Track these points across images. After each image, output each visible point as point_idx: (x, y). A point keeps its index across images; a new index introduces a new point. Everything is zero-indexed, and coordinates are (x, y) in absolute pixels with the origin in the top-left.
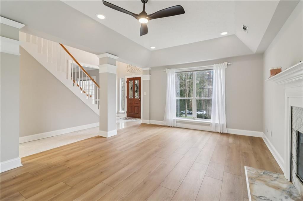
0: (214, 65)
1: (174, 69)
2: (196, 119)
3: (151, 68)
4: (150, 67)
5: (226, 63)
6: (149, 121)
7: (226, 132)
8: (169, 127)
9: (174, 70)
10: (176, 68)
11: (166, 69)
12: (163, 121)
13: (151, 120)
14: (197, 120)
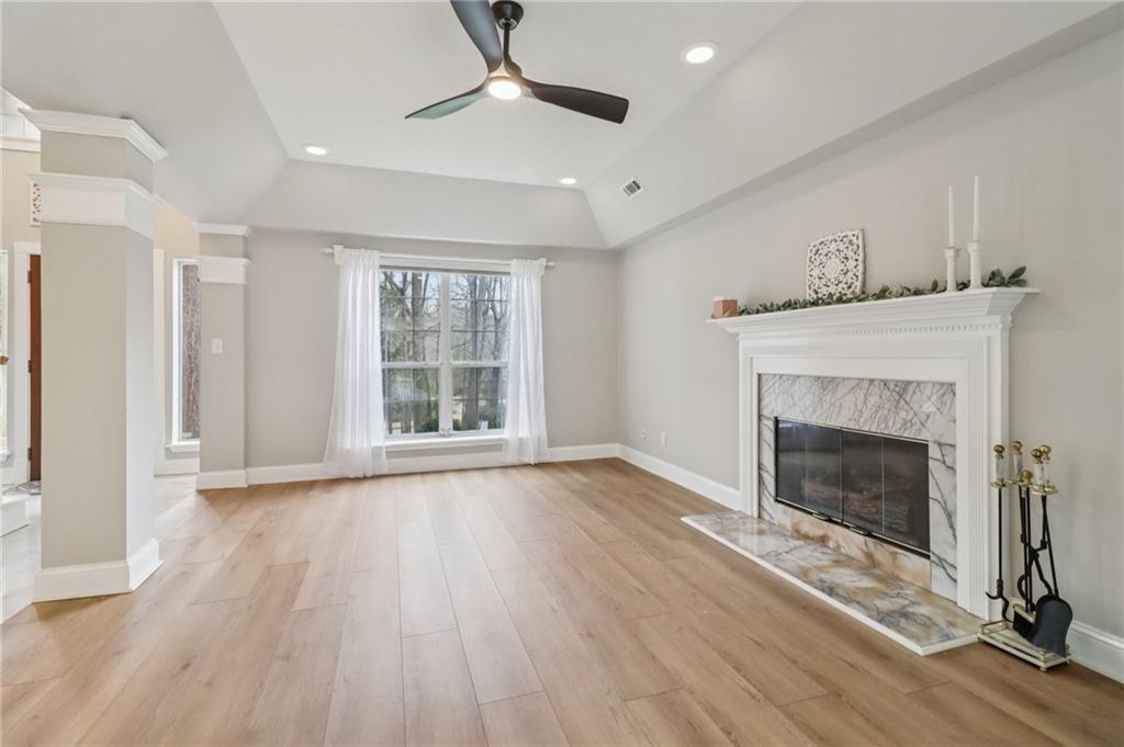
0: (514, 263)
1: (375, 252)
2: (451, 435)
3: (250, 231)
4: (250, 227)
5: (543, 261)
6: (243, 472)
7: (547, 459)
8: (357, 480)
9: (376, 257)
10: (381, 251)
11: (338, 248)
12: (321, 461)
13: (253, 466)
14: (455, 436)
